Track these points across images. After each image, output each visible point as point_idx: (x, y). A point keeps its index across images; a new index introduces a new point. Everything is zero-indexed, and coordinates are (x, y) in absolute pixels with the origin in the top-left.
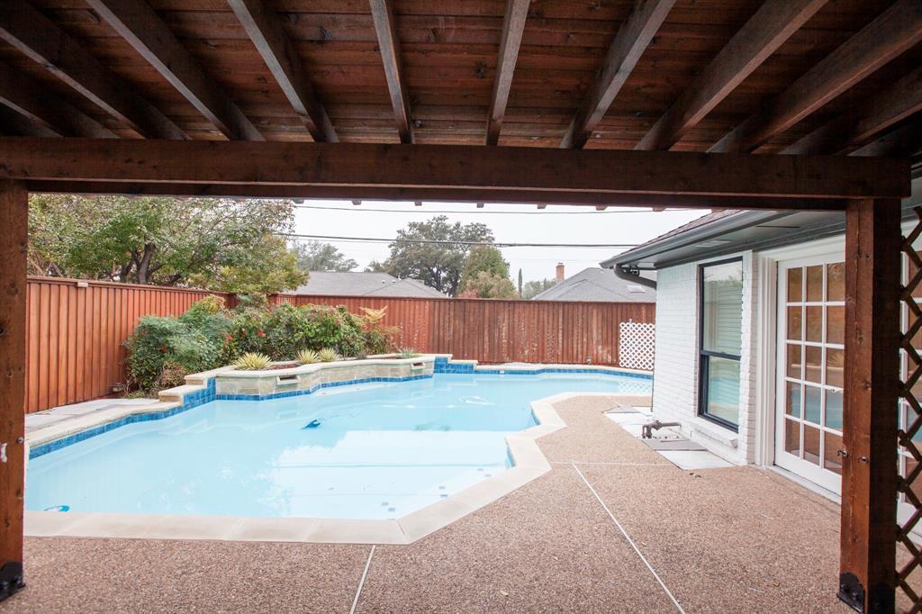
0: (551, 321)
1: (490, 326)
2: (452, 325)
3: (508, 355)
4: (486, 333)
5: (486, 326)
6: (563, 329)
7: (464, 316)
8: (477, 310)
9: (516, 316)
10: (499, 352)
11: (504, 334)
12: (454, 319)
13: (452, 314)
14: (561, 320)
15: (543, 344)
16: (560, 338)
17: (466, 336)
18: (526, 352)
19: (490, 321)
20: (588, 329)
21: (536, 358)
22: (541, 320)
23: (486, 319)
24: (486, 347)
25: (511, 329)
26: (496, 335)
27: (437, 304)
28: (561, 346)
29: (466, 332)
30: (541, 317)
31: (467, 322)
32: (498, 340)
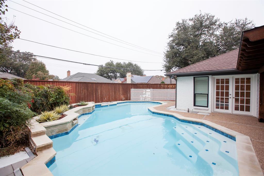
0: (111, 89)
1: (95, 91)
2: (83, 92)
3: (101, 100)
4: (94, 94)
5: (94, 91)
6: (114, 91)
7: (87, 88)
8: (91, 86)
9: (102, 88)
10: (98, 100)
11: (99, 94)
12: (84, 90)
13: (83, 88)
14: (113, 89)
15: (109, 96)
16: (113, 94)
17: (88, 95)
18: (106, 99)
19: (95, 90)
20: (119, 91)
21: (108, 100)
22: (109, 89)
23: (94, 89)
24: (94, 98)
25: (101, 92)
26: (97, 94)
27: (78, 84)
28: (114, 96)
29: (88, 94)
30: (109, 87)
31: (88, 91)
32: (98, 96)
